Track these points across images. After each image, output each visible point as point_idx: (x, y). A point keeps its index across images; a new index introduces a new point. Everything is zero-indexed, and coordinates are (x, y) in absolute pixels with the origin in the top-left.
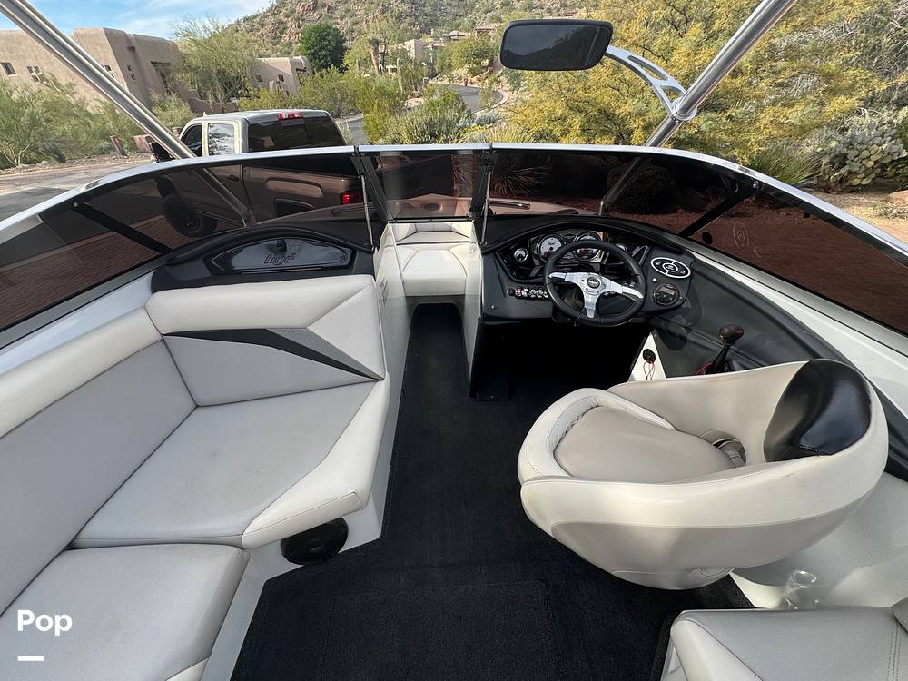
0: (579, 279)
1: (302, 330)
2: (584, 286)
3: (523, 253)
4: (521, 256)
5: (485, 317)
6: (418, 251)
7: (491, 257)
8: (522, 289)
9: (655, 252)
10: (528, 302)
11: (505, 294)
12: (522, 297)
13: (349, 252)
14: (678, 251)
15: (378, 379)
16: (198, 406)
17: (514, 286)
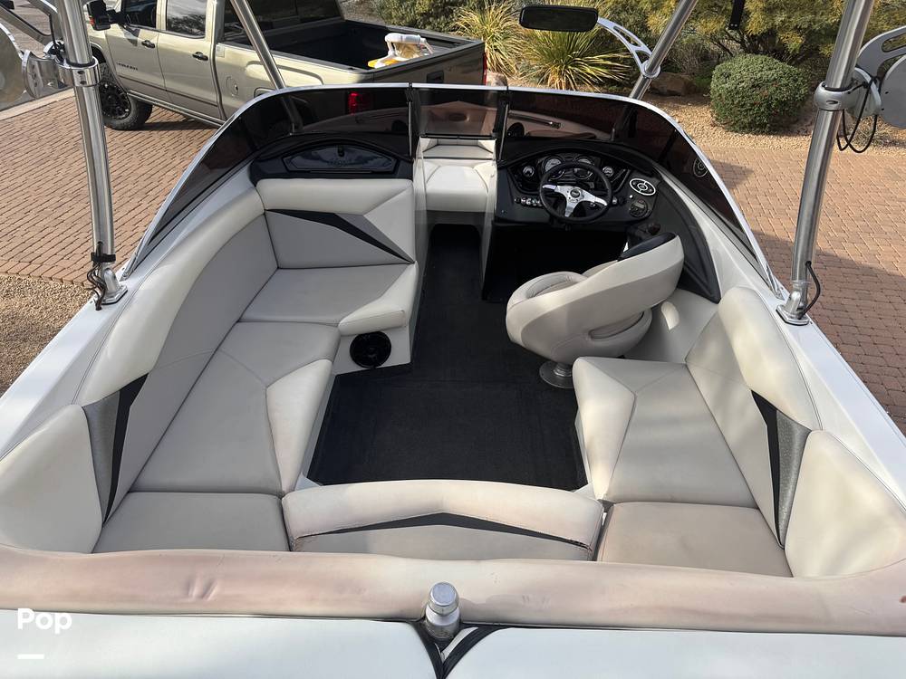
0: (565, 191)
1: (359, 216)
2: (568, 196)
3: (530, 170)
4: (528, 172)
5: (497, 219)
6: (439, 167)
7: (504, 172)
8: (526, 199)
9: (634, 174)
10: (531, 209)
11: (513, 201)
12: (525, 205)
13: (393, 162)
14: (652, 174)
15: (410, 262)
16: (278, 268)
17: (521, 195)
